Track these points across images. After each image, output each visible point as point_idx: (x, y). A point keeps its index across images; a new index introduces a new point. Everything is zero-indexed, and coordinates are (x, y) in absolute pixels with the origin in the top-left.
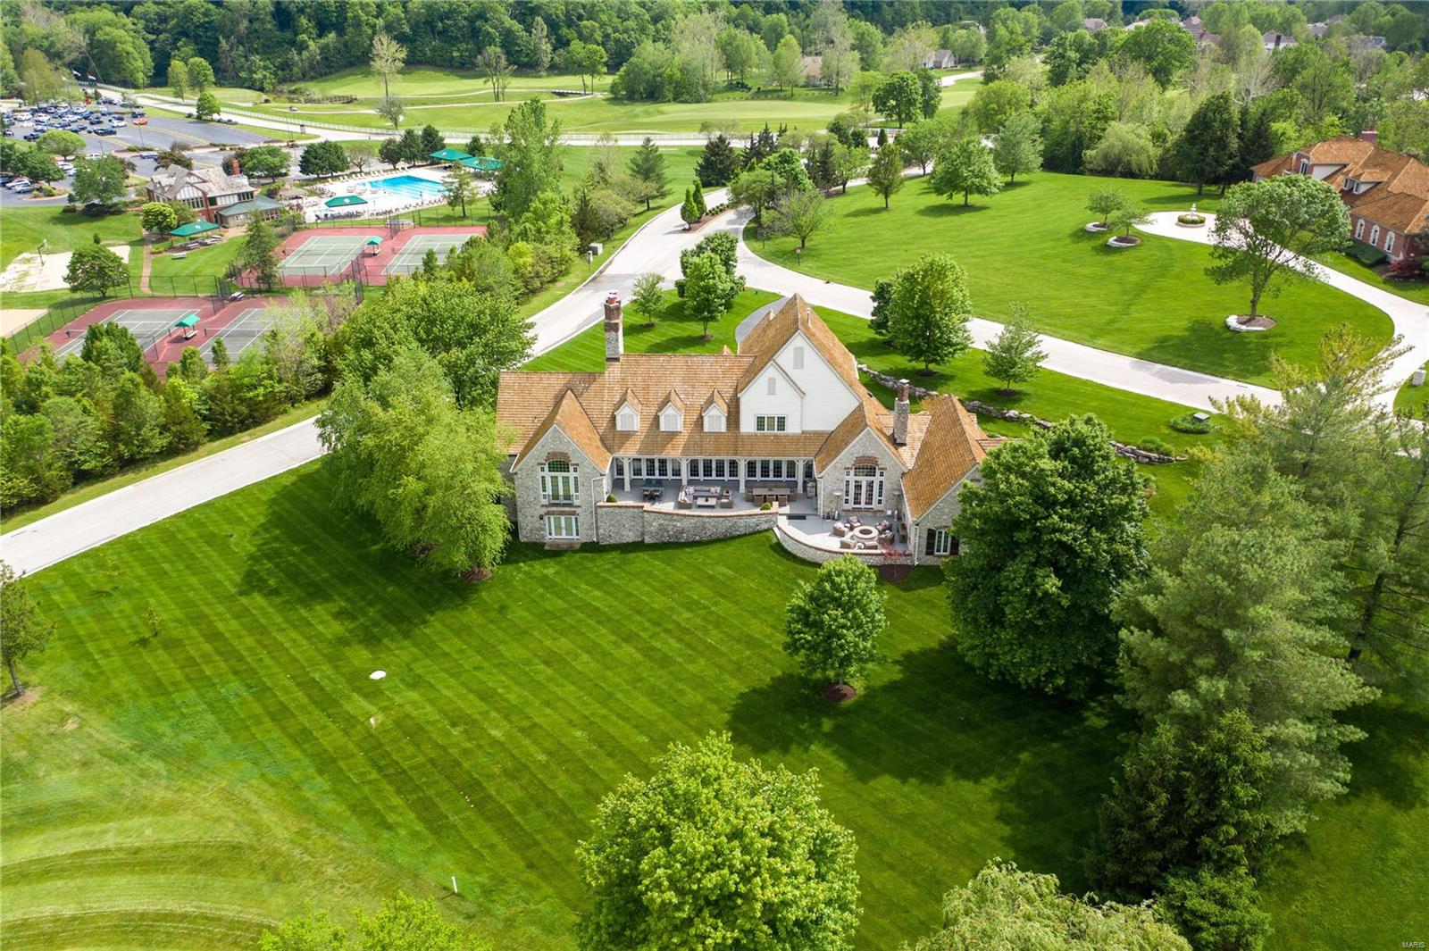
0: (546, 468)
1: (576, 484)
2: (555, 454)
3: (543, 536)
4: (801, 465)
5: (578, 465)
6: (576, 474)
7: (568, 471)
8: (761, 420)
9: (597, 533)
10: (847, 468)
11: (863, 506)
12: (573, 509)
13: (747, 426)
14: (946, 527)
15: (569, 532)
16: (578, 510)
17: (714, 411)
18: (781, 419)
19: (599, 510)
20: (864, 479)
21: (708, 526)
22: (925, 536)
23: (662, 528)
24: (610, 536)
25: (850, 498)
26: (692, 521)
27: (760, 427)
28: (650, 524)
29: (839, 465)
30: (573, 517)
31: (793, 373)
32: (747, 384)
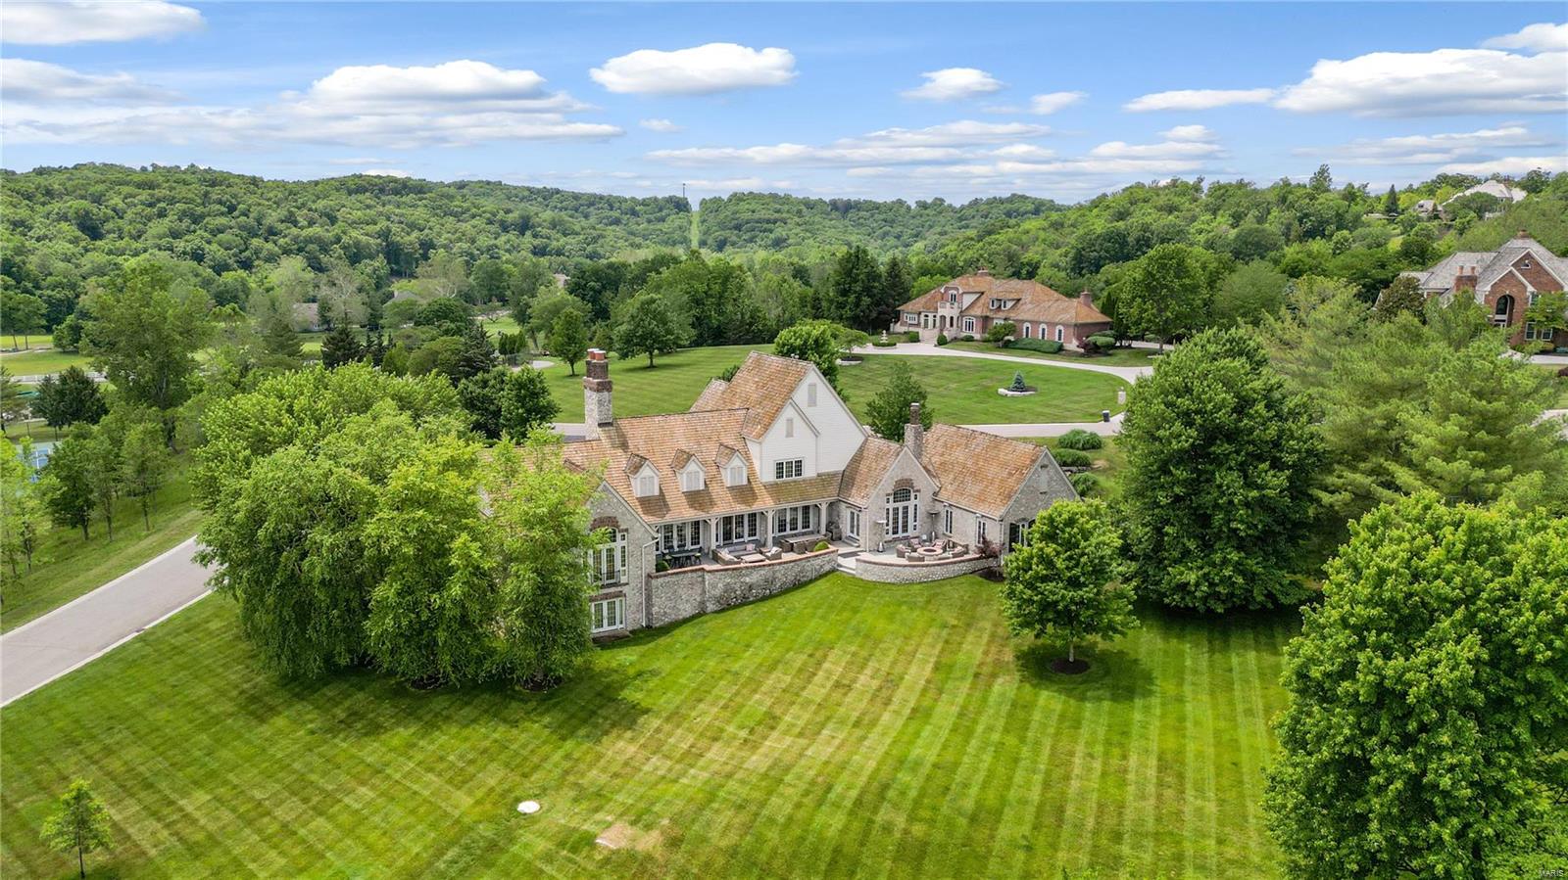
1: (623, 556)
2: (602, 521)
4: (824, 508)
5: (627, 530)
6: (624, 543)
7: (615, 541)
8: (780, 466)
9: (649, 614)
10: (888, 495)
11: (900, 534)
12: (619, 589)
13: (768, 475)
14: (1024, 519)
15: (612, 622)
16: (625, 589)
17: (736, 462)
18: (799, 463)
19: (654, 582)
20: (900, 505)
21: (778, 575)
22: (1008, 532)
23: (728, 588)
24: (665, 613)
25: (890, 527)
26: (762, 572)
27: (780, 475)
28: (714, 587)
29: (881, 492)
30: (617, 600)
31: (809, 411)
32: (767, 428)
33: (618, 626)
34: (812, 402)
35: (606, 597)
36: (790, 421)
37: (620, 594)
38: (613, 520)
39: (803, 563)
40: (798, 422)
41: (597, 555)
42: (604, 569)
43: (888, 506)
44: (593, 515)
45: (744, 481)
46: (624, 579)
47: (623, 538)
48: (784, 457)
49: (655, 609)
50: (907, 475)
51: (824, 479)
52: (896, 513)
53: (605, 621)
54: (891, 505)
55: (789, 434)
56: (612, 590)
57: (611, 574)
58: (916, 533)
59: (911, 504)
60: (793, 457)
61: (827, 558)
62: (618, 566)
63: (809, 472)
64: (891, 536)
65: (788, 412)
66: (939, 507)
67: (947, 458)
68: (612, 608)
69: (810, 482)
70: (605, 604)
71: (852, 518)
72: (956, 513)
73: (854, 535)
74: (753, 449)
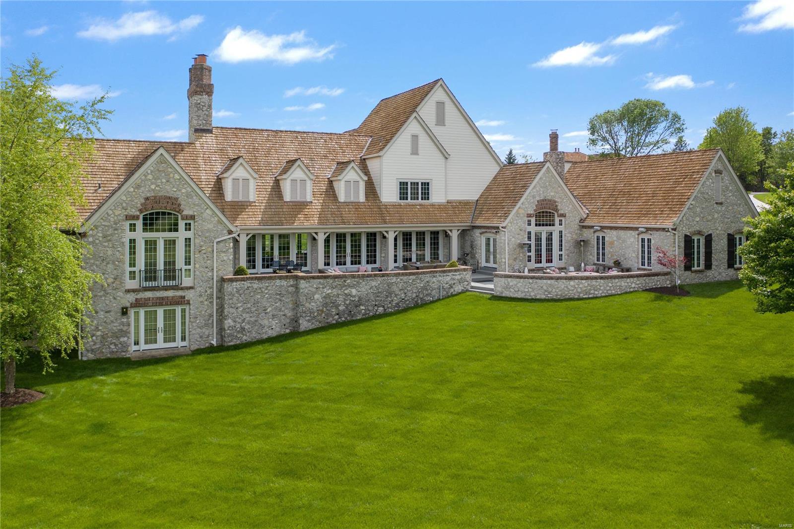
0: (139, 224)
1: (188, 252)
2: (157, 200)
3: (125, 346)
4: (455, 235)
5: (192, 217)
6: (189, 234)
7: (176, 230)
8: (403, 185)
9: (221, 330)
10: (529, 216)
11: (544, 264)
12: (180, 293)
13: (389, 194)
14: (699, 233)
15: (170, 336)
16: (189, 295)
17: (352, 174)
18: (426, 186)
19: (229, 288)
20: (544, 230)
22: (682, 245)
23: (329, 302)
24: (243, 329)
25: (533, 254)
27: (403, 196)
28: (310, 298)
29: (521, 211)
30: (178, 310)
31: (437, 131)
32: (388, 141)
33: (179, 343)
34: (441, 121)
35: (161, 302)
36: (415, 138)
37: (181, 301)
38: (173, 201)
39: (427, 277)
40: (424, 141)
41: (151, 246)
42: (161, 266)
43: (529, 229)
44: (145, 192)
45: (362, 198)
46: (187, 282)
47: (188, 227)
48: (408, 178)
49: (228, 323)
50: (551, 194)
51: (455, 207)
52: (538, 239)
53: (160, 336)
54: (533, 229)
55: (415, 151)
56: (170, 293)
57: (171, 272)
59: (556, 230)
60: (419, 178)
61: (458, 276)
62: (180, 263)
63: (437, 196)
64: (533, 265)
65: (412, 127)
66: (587, 234)
68: (169, 317)
69: (441, 207)
70: (160, 312)
71: (488, 244)
72: (610, 236)
73: (491, 265)
74: (372, 165)
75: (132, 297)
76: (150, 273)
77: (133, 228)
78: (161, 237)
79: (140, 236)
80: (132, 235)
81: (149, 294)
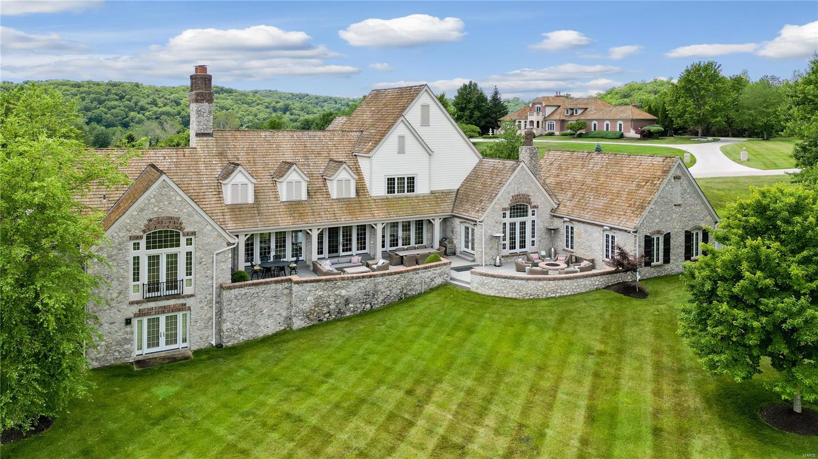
0: (143, 243)
1: (189, 263)
2: (159, 221)
3: (129, 352)
4: (437, 224)
5: (194, 233)
6: (190, 248)
7: (178, 245)
8: (391, 181)
9: (219, 331)
10: (505, 209)
11: (518, 250)
12: (181, 301)
13: (377, 189)
14: (659, 232)
15: (172, 339)
16: (189, 302)
17: (343, 174)
18: (411, 180)
19: (225, 293)
20: (518, 220)
21: (381, 287)
22: (643, 244)
23: (319, 303)
24: (240, 330)
25: (507, 242)
26: (361, 284)
27: (391, 190)
28: (302, 300)
29: (497, 206)
30: (180, 315)
31: (422, 131)
32: (377, 143)
33: (180, 345)
34: (425, 122)
35: (163, 310)
36: (402, 138)
37: (183, 307)
38: (176, 221)
39: (411, 275)
40: (410, 141)
41: (154, 262)
42: (163, 278)
43: (504, 220)
44: (149, 214)
45: (353, 194)
46: (187, 290)
47: (189, 242)
48: (396, 173)
49: (226, 326)
50: (524, 190)
51: (437, 197)
52: (513, 228)
53: (162, 340)
54: (508, 220)
55: (401, 150)
56: (172, 302)
57: (173, 283)
58: (534, 249)
59: (528, 220)
60: (405, 173)
61: (438, 270)
62: (181, 274)
63: (421, 188)
64: (507, 251)
65: (399, 129)
66: (557, 223)
67: (562, 178)
68: (172, 323)
69: (423, 198)
70: (163, 319)
71: (467, 233)
72: (578, 228)
73: (469, 250)
74: (363, 163)
75: (135, 309)
76: (153, 286)
77: (137, 247)
78: (163, 253)
79: (144, 254)
80: (136, 253)
81: (152, 305)
